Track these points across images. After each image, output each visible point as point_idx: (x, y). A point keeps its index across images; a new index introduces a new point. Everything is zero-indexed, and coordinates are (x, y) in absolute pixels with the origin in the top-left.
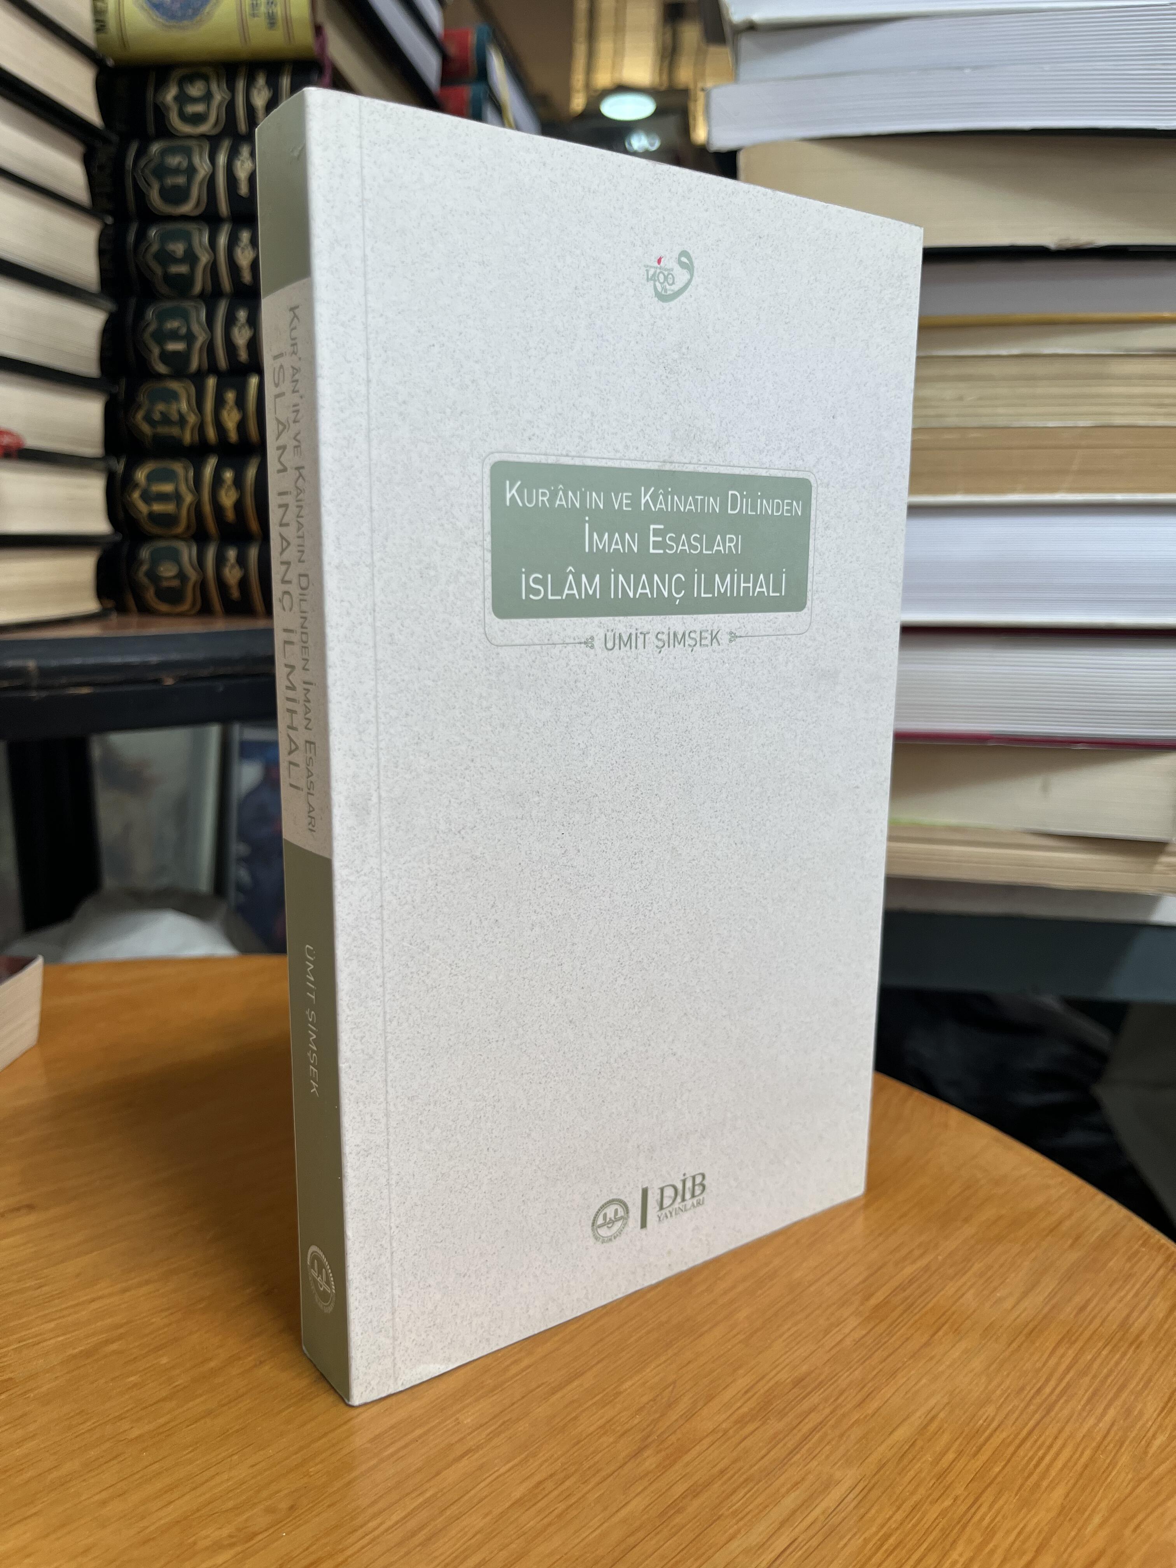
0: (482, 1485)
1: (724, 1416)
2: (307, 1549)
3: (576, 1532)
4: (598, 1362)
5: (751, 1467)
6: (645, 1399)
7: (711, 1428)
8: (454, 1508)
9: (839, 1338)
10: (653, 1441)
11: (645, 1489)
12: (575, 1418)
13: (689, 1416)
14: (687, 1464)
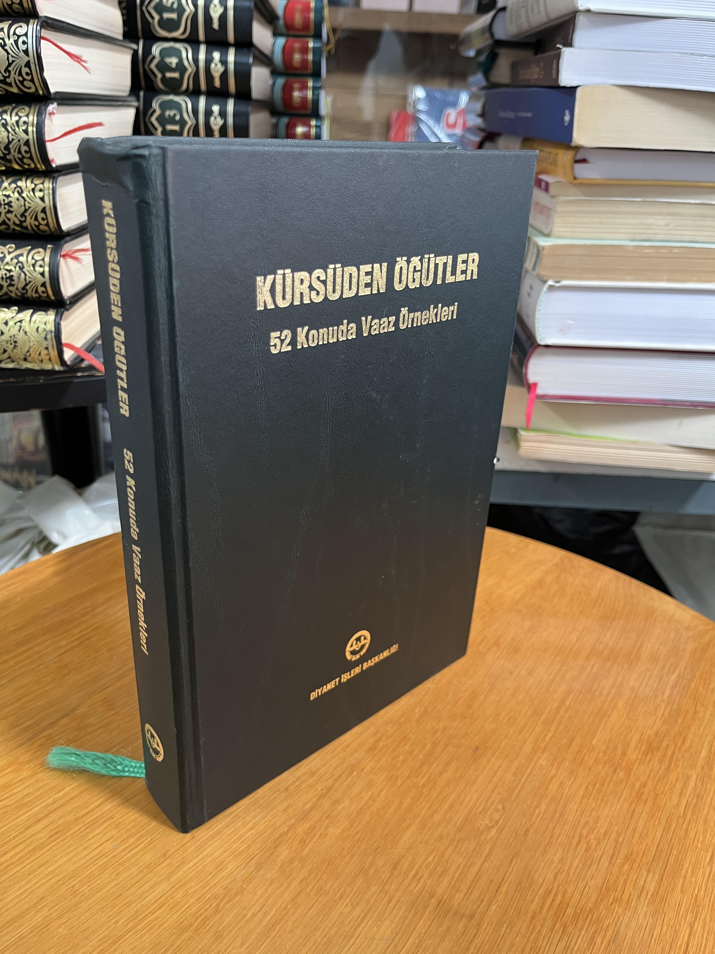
0: (567, 790)
1: (637, 752)
2: (521, 825)
3: (611, 806)
4: (577, 732)
5: (658, 773)
6: (604, 747)
7: (635, 757)
8: (562, 801)
9: (662, 713)
10: (617, 766)
11: (625, 786)
12: (583, 758)
13: (624, 753)
14: (635, 774)
